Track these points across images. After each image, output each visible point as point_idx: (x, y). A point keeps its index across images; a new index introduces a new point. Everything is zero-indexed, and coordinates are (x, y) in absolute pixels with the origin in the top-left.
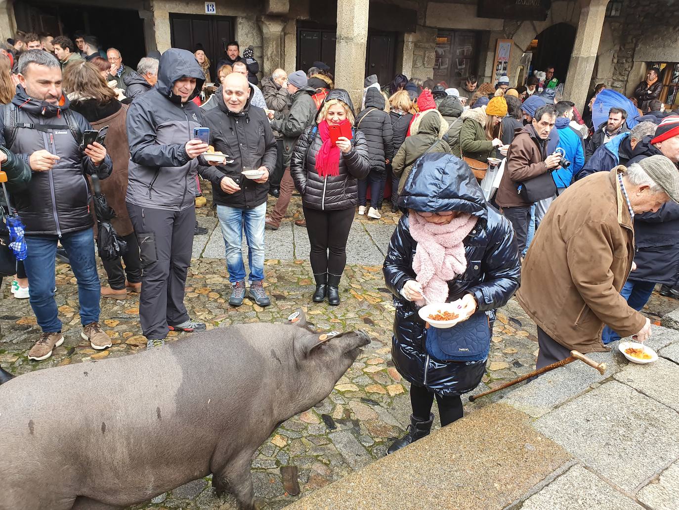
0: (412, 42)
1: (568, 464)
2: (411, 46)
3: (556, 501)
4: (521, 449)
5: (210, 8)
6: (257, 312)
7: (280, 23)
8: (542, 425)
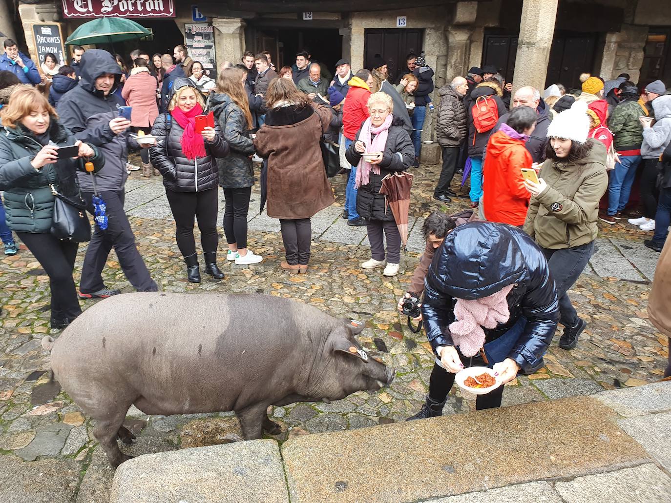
0: (615, 42)
1: (641, 460)
2: (613, 46)
3: (611, 485)
4: (593, 437)
5: (401, 22)
6: (395, 295)
7: (466, 31)
8: (628, 423)
